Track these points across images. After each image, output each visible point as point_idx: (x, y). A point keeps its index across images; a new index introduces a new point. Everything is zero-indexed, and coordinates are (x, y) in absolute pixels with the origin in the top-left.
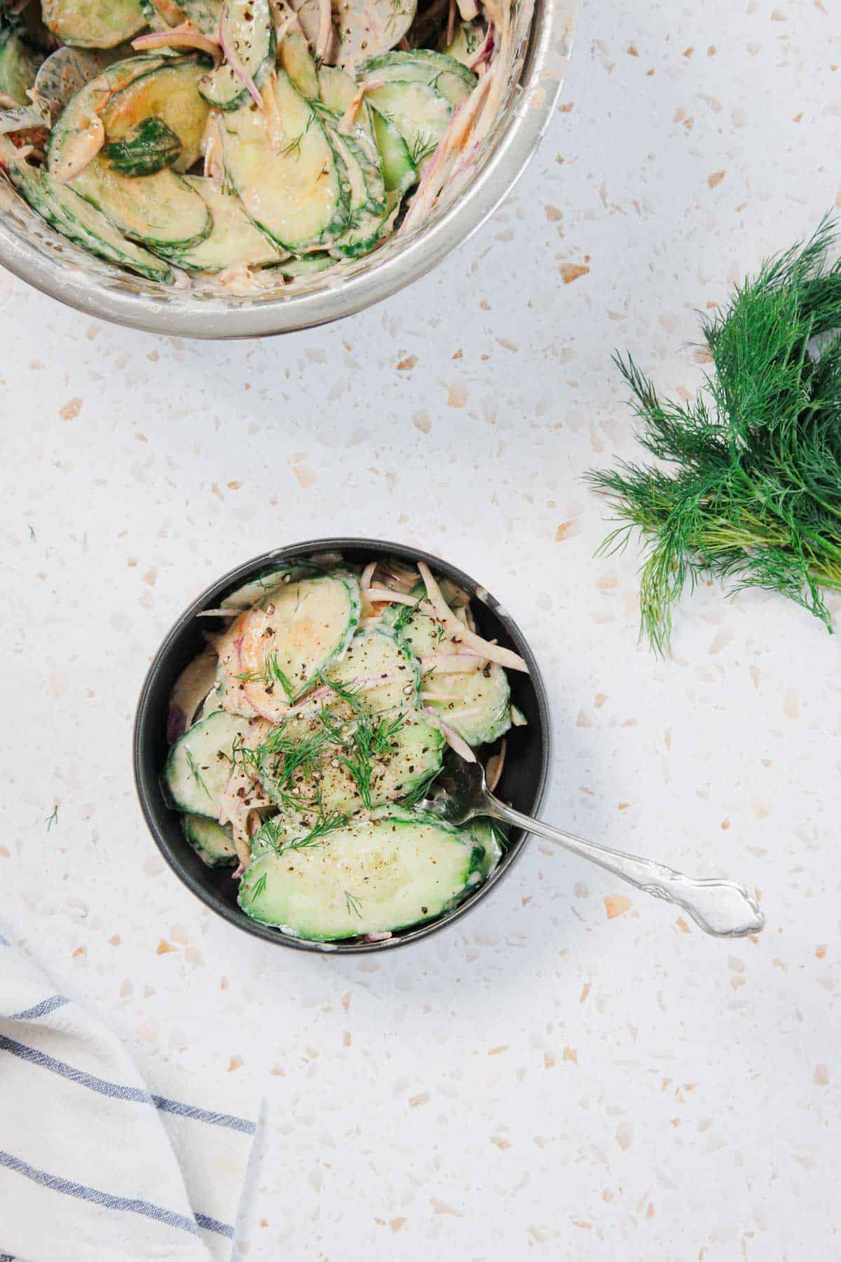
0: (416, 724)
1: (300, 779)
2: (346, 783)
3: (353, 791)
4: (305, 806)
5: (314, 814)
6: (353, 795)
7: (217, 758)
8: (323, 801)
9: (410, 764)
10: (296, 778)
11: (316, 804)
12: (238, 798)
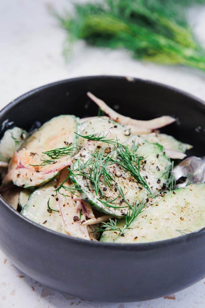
0: (143, 144)
1: (105, 190)
2: (131, 183)
3: (138, 187)
4: (118, 206)
5: (125, 208)
6: (139, 189)
7: (49, 214)
8: (126, 198)
9: (155, 166)
10: (102, 189)
11: (123, 201)
12: (76, 224)
